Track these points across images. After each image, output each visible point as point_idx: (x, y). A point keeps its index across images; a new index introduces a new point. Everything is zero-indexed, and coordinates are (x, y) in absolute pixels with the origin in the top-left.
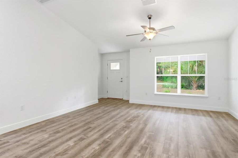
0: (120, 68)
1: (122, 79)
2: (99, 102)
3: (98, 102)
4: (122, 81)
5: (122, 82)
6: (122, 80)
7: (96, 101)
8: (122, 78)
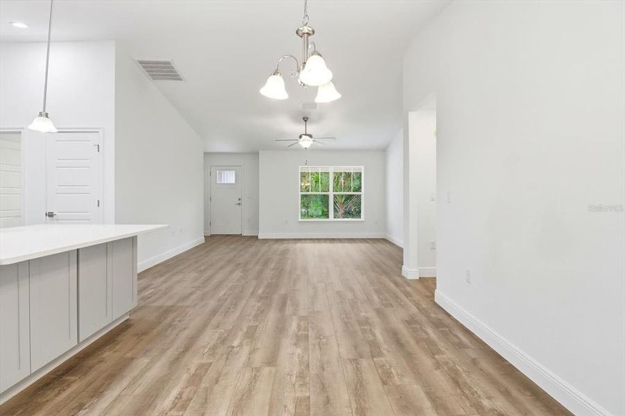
0: (236, 181)
1: (239, 199)
2: (206, 241)
3: (204, 242)
4: (239, 204)
5: (240, 206)
6: (240, 202)
7: (202, 240)
8: (240, 197)
